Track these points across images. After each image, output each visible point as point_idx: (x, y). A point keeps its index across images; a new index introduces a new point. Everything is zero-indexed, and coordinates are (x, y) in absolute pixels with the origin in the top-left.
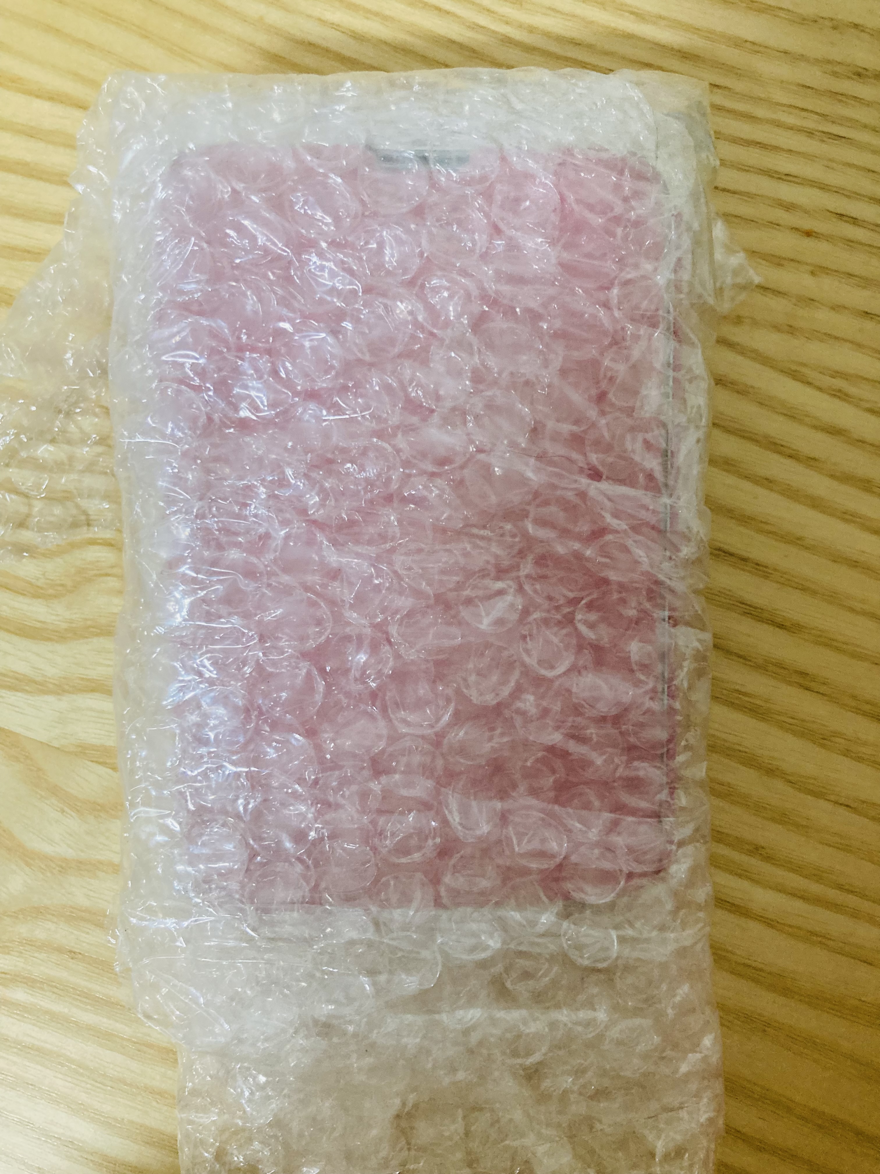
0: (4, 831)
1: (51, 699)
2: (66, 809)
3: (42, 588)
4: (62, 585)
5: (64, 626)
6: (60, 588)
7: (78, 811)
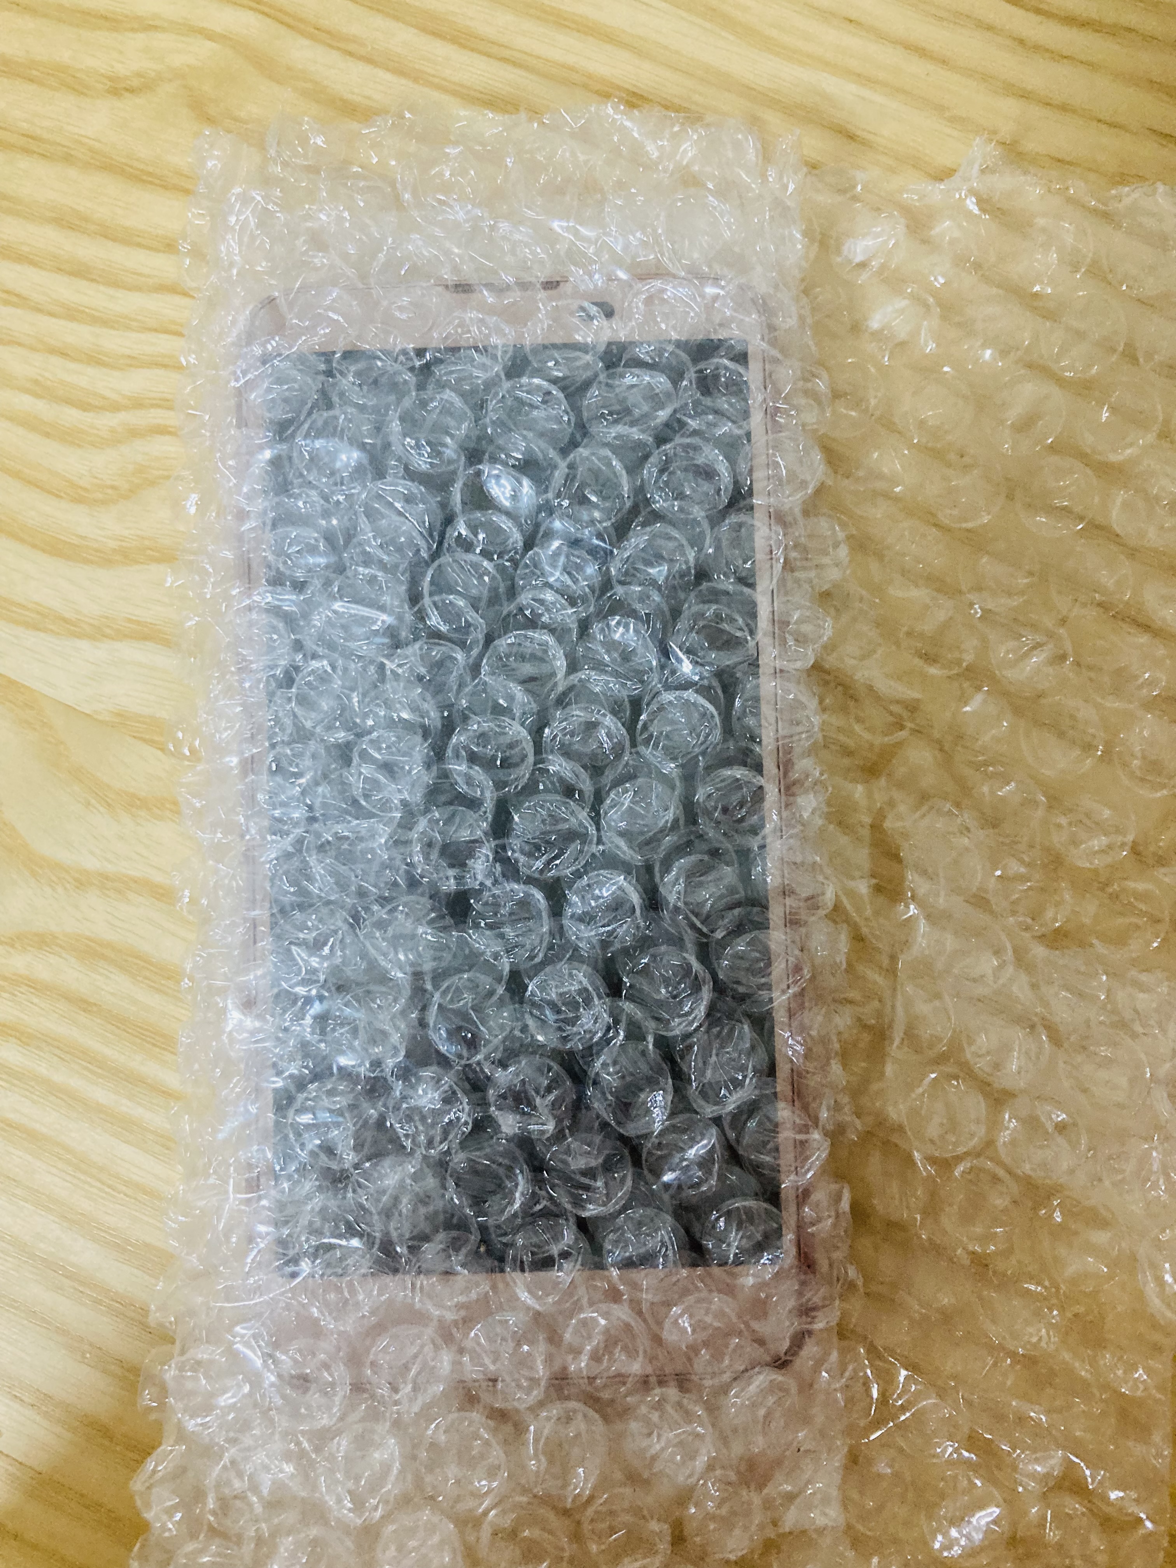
0: (5, 824)
1: (84, 644)
2: (93, 801)
3: (85, 490)
4: (113, 487)
5: (112, 544)
6: (110, 491)
7: (109, 805)
